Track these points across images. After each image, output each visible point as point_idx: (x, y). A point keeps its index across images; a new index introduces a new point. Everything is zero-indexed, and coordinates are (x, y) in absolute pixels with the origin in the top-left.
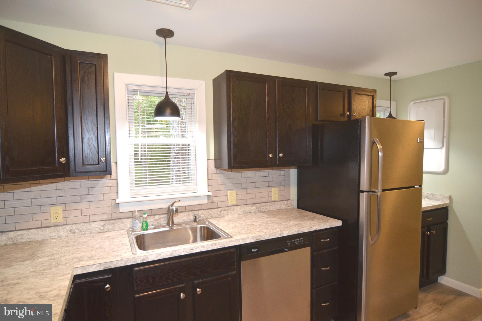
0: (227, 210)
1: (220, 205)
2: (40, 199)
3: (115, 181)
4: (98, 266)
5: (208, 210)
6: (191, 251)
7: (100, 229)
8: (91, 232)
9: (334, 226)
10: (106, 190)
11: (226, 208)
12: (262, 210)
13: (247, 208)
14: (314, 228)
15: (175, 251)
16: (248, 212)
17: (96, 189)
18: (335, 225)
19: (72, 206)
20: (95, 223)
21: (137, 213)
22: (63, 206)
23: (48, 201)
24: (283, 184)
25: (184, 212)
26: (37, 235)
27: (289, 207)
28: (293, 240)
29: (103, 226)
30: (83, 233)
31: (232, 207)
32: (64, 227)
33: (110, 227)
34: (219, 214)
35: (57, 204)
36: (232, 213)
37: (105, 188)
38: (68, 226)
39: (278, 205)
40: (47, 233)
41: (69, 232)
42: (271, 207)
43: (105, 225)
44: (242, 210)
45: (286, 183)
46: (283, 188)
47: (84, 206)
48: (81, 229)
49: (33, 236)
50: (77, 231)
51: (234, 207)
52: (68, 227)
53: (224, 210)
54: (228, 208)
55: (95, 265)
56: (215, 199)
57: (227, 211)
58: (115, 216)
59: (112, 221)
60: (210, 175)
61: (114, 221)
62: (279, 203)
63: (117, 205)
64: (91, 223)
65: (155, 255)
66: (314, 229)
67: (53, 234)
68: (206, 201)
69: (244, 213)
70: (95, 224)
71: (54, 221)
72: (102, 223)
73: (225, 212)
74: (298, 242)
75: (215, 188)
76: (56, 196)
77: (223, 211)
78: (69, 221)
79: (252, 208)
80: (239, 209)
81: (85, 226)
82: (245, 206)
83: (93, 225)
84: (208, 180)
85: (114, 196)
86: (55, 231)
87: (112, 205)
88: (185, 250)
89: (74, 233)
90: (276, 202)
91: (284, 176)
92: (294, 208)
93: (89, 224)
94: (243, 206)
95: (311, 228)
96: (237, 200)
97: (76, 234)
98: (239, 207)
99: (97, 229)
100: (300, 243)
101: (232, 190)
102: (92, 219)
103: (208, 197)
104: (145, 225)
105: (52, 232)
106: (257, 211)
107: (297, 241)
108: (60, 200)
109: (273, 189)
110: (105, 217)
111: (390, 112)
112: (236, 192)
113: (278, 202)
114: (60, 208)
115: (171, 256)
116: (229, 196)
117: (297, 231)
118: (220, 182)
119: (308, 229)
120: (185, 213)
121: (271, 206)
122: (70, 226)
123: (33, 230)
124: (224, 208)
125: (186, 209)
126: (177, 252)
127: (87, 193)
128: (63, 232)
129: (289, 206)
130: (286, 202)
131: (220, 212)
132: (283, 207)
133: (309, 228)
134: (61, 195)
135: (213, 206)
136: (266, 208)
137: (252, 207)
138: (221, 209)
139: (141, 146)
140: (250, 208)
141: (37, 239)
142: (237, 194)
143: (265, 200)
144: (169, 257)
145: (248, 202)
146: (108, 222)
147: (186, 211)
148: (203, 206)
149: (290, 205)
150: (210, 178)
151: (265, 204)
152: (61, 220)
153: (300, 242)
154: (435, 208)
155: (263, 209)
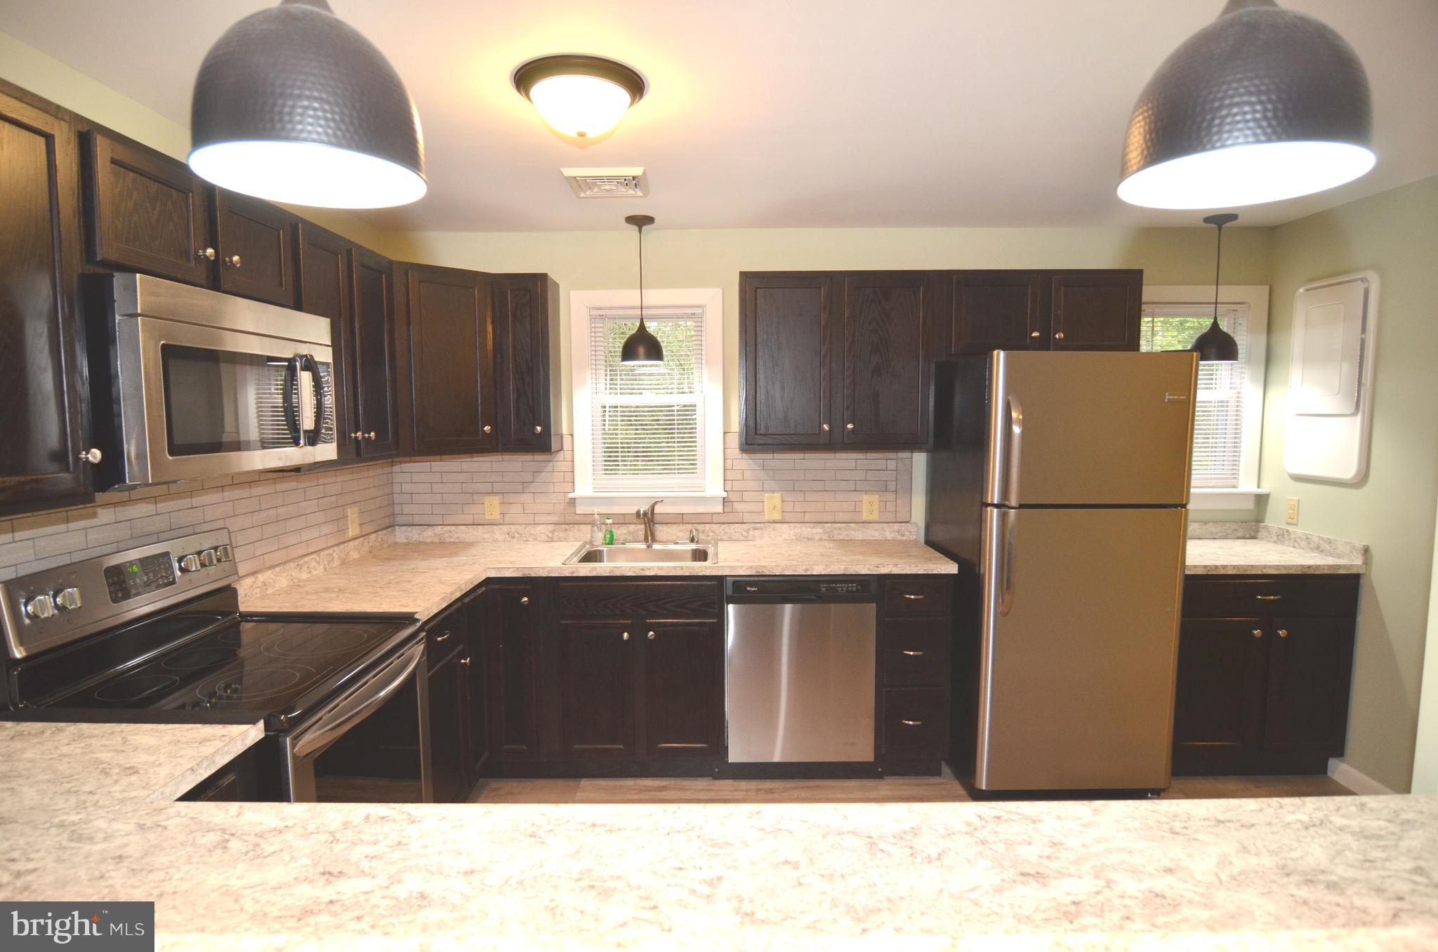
0: (761, 529)
1: (747, 518)
2: (473, 484)
3: (570, 463)
4: (515, 571)
5: (724, 526)
6: (641, 571)
7: (548, 536)
8: (535, 539)
9: (935, 572)
10: (558, 477)
11: (759, 525)
12: (836, 537)
13: (804, 529)
14: (886, 568)
15: (618, 568)
16: (804, 538)
17: (543, 474)
18: (938, 570)
19: (512, 498)
20: (541, 526)
21: (596, 516)
22: (501, 496)
23: (482, 487)
24: (893, 488)
25: (679, 523)
26: (467, 535)
27: (905, 538)
28: (834, 585)
29: (553, 532)
30: (525, 539)
31: (771, 524)
32: (500, 526)
33: (562, 534)
34: (745, 534)
35: (493, 493)
36: (771, 536)
37: (557, 473)
38: (505, 526)
39: (876, 530)
40: (479, 532)
41: (507, 536)
42: (859, 534)
43: (554, 530)
44: (792, 533)
45: (898, 487)
46: (891, 496)
47: (526, 498)
48: (522, 532)
49: (463, 535)
50: (517, 535)
51: (774, 524)
52: (505, 528)
53: (755, 529)
54: (762, 525)
55: (511, 570)
56: (738, 506)
57: (760, 531)
58: (570, 518)
59: (563, 526)
60: (729, 462)
61: (566, 526)
62: (880, 526)
63: (573, 502)
64: (536, 526)
65: (589, 569)
66: (885, 570)
67: (486, 536)
68: (719, 509)
69: (797, 539)
70: (540, 528)
71: (488, 517)
72: (551, 527)
73: (757, 533)
74: (845, 589)
75: (738, 485)
76: (491, 480)
77: (751, 529)
78: (508, 519)
79: (814, 531)
80: (786, 531)
81: (527, 530)
82: (797, 524)
83: (538, 529)
84: (725, 470)
85: (568, 487)
86: (489, 532)
87: (566, 501)
88: (632, 569)
89: (513, 538)
90: (871, 525)
91: (895, 472)
92: (916, 542)
93: (532, 526)
94: (795, 524)
95: (876, 568)
96: (783, 512)
97: (515, 540)
98: (786, 526)
99: (543, 536)
100: (848, 591)
101: (773, 492)
102: (538, 519)
103: (724, 502)
104: (609, 536)
105: (486, 533)
106: (827, 538)
107: (842, 587)
108: (497, 487)
109: (865, 498)
110: (555, 519)
111: (1215, 318)
112: (782, 496)
113: (876, 524)
114: (496, 500)
115: (611, 575)
116: (765, 503)
117: (844, 570)
118: (748, 474)
119: (869, 569)
120: (681, 525)
121: (858, 530)
122: (508, 526)
123: (463, 527)
124: (753, 525)
125: (681, 519)
126: (619, 569)
127: (531, 480)
128: (499, 533)
129: (903, 536)
130: (896, 526)
131: (747, 531)
132: (889, 536)
133: (871, 568)
134: (497, 480)
135: (732, 518)
136: (845, 533)
137: (814, 527)
138: (748, 525)
139: (610, 407)
140: (809, 529)
141: (467, 540)
142: (783, 501)
143: (847, 517)
144: (608, 575)
145: (808, 517)
146: (558, 526)
147: (683, 523)
148: (714, 518)
149: (907, 533)
150: (729, 467)
151: (844, 525)
152: (496, 516)
153: (847, 589)
154: (1292, 572)
155: (839, 534)
